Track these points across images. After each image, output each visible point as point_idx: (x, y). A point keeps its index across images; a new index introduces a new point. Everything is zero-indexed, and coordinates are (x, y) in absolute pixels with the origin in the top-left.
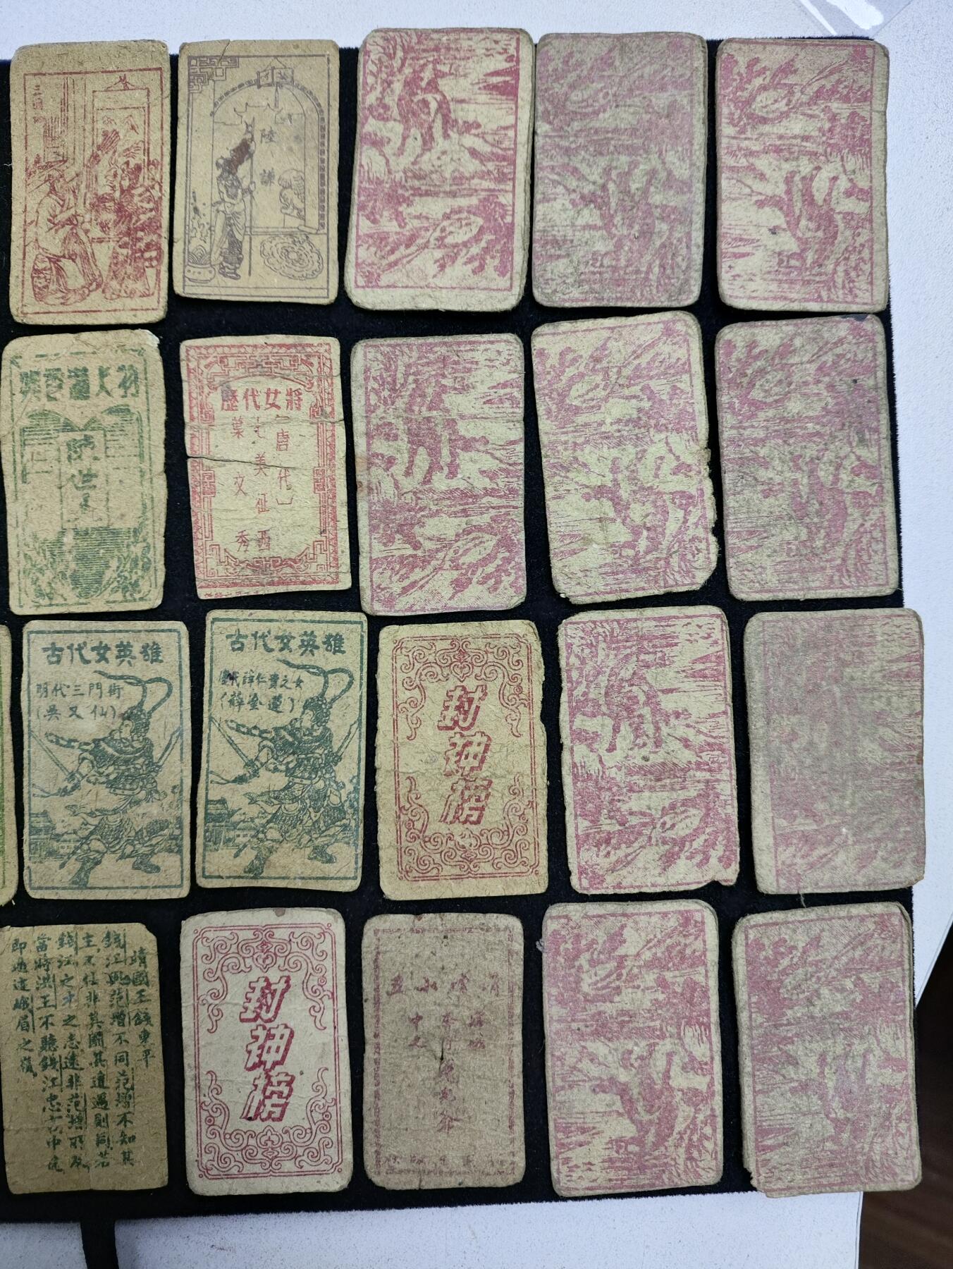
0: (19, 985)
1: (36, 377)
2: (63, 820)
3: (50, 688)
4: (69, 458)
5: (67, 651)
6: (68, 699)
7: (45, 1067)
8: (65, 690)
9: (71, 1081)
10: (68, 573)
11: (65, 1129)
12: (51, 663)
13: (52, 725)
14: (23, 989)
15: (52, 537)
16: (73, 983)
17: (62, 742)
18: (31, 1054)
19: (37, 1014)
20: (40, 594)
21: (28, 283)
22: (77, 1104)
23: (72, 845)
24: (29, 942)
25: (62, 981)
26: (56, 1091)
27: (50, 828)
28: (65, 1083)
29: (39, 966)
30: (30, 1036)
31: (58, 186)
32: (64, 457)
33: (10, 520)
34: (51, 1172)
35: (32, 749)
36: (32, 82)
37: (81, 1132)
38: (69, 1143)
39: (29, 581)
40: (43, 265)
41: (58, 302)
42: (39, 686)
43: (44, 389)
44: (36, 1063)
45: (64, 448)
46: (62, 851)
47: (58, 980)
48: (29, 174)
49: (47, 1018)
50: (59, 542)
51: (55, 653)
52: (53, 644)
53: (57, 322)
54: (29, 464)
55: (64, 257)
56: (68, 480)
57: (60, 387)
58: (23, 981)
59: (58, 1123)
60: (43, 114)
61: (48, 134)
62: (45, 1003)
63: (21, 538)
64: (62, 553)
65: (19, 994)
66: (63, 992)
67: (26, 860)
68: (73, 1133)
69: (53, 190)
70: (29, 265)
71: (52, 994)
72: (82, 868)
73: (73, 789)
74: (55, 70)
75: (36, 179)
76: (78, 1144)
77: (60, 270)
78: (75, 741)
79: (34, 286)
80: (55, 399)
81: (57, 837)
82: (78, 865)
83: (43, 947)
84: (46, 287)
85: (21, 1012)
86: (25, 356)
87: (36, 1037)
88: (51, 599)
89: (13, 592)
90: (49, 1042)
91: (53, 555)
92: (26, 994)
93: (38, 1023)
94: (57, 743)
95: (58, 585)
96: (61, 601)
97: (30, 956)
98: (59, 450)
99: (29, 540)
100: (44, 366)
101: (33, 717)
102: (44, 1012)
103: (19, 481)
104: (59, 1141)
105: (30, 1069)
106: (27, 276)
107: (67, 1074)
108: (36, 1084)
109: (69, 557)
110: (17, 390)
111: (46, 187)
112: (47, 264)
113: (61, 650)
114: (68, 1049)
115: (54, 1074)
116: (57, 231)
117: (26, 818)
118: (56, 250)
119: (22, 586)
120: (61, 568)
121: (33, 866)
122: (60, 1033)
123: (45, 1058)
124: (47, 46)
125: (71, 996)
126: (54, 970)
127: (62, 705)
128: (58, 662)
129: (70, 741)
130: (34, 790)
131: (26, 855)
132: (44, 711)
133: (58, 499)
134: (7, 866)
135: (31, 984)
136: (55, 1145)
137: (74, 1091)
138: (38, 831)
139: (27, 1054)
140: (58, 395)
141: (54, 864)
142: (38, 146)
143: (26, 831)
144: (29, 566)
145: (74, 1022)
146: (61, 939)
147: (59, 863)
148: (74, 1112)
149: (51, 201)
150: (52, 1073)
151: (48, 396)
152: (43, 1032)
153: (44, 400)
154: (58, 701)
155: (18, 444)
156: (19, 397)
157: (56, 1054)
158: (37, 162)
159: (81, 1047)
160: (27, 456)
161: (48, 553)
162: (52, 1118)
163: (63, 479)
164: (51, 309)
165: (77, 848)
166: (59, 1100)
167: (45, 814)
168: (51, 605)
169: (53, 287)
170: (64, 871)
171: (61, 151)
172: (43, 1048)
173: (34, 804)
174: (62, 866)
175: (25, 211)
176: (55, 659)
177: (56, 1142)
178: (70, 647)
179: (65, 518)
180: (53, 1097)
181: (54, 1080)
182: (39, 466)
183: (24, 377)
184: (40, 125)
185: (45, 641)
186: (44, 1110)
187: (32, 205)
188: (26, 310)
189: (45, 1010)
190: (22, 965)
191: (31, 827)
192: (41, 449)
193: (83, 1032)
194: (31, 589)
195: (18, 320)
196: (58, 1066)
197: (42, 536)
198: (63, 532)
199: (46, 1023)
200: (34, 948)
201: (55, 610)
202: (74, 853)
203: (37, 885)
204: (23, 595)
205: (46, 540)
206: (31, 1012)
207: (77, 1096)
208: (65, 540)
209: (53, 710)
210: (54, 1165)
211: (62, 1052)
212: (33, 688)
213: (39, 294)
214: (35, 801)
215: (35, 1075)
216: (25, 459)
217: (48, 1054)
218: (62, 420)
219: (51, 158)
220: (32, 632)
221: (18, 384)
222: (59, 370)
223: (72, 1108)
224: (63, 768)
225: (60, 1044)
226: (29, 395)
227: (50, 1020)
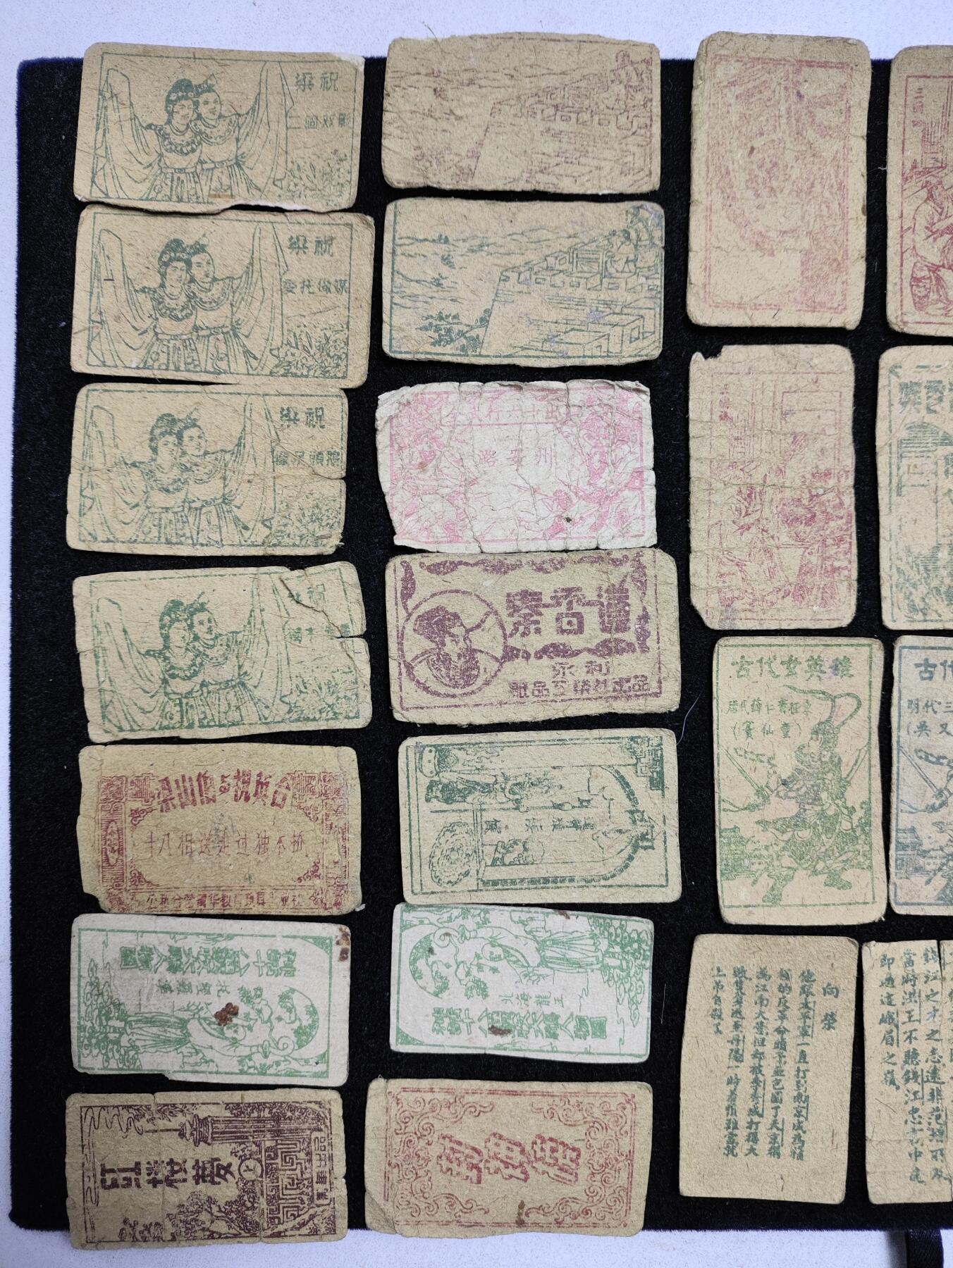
0: (886, 1000)
1: (916, 388)
2: (930, 836)
3: (921, 704)
4: (947, 472)
5: (940, 668)
6: (938, 716)
7: (907, 1080)
8: (936, 706)
9: (932, 1094)
10: (943, 590)
11: (927, 1142)
12: (923, 679)
13: (922, 741)
14: (890, 1004)
15: (926, 552)
16: (938, 997)
17: (931, 758)
18: (895, 1068)
19: (903, 1028)
20: (914, 609)
21: (907, 291)
22: (938, 1117)
23: (938, 861)
24: (897, 957)
25: (927, 996)
26: (917, 1104)
27: (916, 845)
28: (927, 1097)
29: (907, 982)
30: (893, 1050)
31: (936, 193)
32: (941, 470)
33: (883, 533)
34: (912, 1183)
35: (900, 763)
36: (914, 84)
37: (941, 1146)
38: (930, 1155)
39: (901, 596)
40: (923, 274)
41: (939, 312)
42: (910, 702)
43: (925, 402)
44: (899, 1075)
45: (941, 463)
46: (928, 868)
47: (923, 995)
48: (905, 180)
49: (911, 1032)
50: (934, 558)
51: (928, 669)
52: (927, 660)
53: (939, 334)
54: (905, 478)
55: (943, 266)
56: (945, 495)
57: (940, 399)
58: (889, 996)
59: (919, 1135)
60: (923, 118)
61: (926, 138)
62: (910, 1018)
63: (894, 551)
64: (936, 569)
65: (885, 1009)
66: (928, 1007)
67: (892, 876)
68: (934, 1145)
69: (930, 196)
70: (907, 272)
71: (917, 1009)
72: (948, 884)
73: (941, 806)
74: (941, 73)
75: (914, 185)
76: (939, 1157)
77: (939, 279)
78: (944, 758)
79: (913, 295)
80: (935, 412)
81: (924, 854)
82: (944, 882)
83: (910, 962)
84: (926, 296)
85: (887, 1026)
86: (906, 366)
87: (900, 1052)
88: (925, 614)
89: (886, 606)
90: (912, 1056)
91: (927, 570)
92: (892, 1009)
93: (902, 1037)
94: (927, 759)
95: (932, 601)
96: (935, 616)
97: (898, 971)
98: (936, 463)
99: (902, 554)
100: (925, 377)
101: (903, 733)
102: (909, 1027)
103: (894, 494)
104: (921, 1153)
105: (892, 1082)
106: (906, 284)
107: (928, 1087)
108: (898, 1097)
109: (944, 573)
110: (896, 401)
111: (924, 194)
112: (925, 273)
113: (934, 666)
114: (930, 1063)
115: (916, 1087)
116: (935, 239)
117: (893, 834)
118: (935, 259)
119: (895, 600)
120: (935, 583)
121: (898, 882)
122: (923, 1047)
123: (908, 1072)
124: (936, 48)
125: (936, 1010)
126: (920, 985)
127: (933, 721)
128: (931, 678)
129: (939, 758)
130: (902, 806)
131: (892, 870)
132: (914, 727)
133: (933, 514)
134: (876, 881)
135: (897, 999)
136: (916, 1156)
137: (935, 1105)
138: (905, 847)
139: (891, 1067)
140: (937, 408)
141: (919, 879)
142: (914, 151)
143: (893, 846)
144: (902, 580)
145: (937, 1036)
146: (926, 955)
147: (925, 879)
148: (935, 1126)
149: (928, 208)
150: (913, 1086)
151: (928, 409)
152: (905, 1046)
153: (924, 412)
154: (929, 717)
155: (895, 456)
156: (897, 407)
157: (918, 1069)
158: (914, 167)
159: (943, 1061)
160: (904, 469)
161: (921, 568)
162: (914, 1130)
163: (940, 493)
164: (932, 319)
165: (943, 864)
166: (920, 1113)
167: (913, 830)
168: (925, 621)
169: (933, 296)
170: (929, 887)
171: (940, 156)
172: (906, 1062)
173: (901, 820)
174: (928, 882)
175: (901, 217)
176: (927, 675)
177: (918, 1154)
178: (943, 664)
179: (940, 532)
180: (915, 1110)
181: (915, 1093)
182: (917, 479)
183: (904, 387)
184: (919, 129)
185: (919, 656)
186: (906, 1122)
187: (908, 210)
188: (905, 318)
189: (908, 1024)
190: (890, 981)
191: (898, 842)
192: (919, 461)
193: (945, 1045)
194: (904, 604)
195: (896, 328)
196: (920, 1080)
197: (915, 550)
198: (938, 548)
199: (910, 1037)
200: (901, 964)
201: (930, 626)
202: (940, 869)
203: (902, 901)
204: (896, 610)
205: (920, 554)
206: (897, 1026)
207: (938, 1110)
208: (940, 555)
209: (923, 727)
210: (916, 1176)
211: (924, 1066)
212: (904, 704)
213: (920, 304)
214: (903, 816)
215: (898, 1088)
216: (901, 472)
217: (910, 1067)
218: (941, 433)
219: (929, 163)
220: (905, 647)
221: (897, 396)
222: (940, 382)
223: (933, 1121)
224: (931, 785)
225: (922, 1057)
226: (909, 406)
227: (914, 1035)
